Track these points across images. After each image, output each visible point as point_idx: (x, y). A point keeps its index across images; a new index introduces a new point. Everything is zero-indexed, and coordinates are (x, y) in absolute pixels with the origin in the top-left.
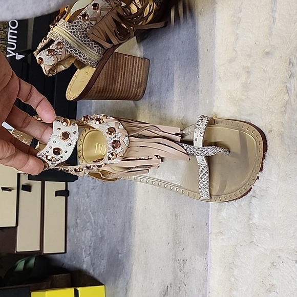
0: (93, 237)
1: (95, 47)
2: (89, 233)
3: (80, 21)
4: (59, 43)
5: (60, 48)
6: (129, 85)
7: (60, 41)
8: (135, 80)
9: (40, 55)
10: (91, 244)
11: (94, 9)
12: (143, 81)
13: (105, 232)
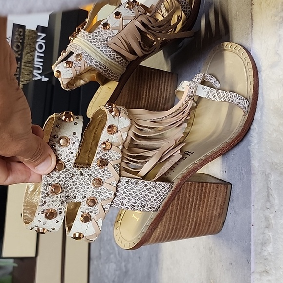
0: (116, 270)
1: (117, 58)
2: (113, 266)
3: (101, 31)
4: (78, 55)
5: (79, 60)
6: (155, 101)
7: (80, 52)
8: (162, 96)
9: (58, 68)
10: (115, 278)
11: (116, 17)
12: (171, 96)
13: (130, 266)
